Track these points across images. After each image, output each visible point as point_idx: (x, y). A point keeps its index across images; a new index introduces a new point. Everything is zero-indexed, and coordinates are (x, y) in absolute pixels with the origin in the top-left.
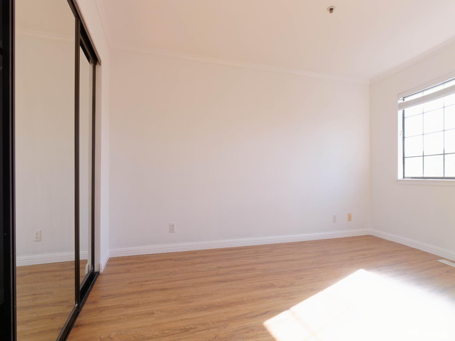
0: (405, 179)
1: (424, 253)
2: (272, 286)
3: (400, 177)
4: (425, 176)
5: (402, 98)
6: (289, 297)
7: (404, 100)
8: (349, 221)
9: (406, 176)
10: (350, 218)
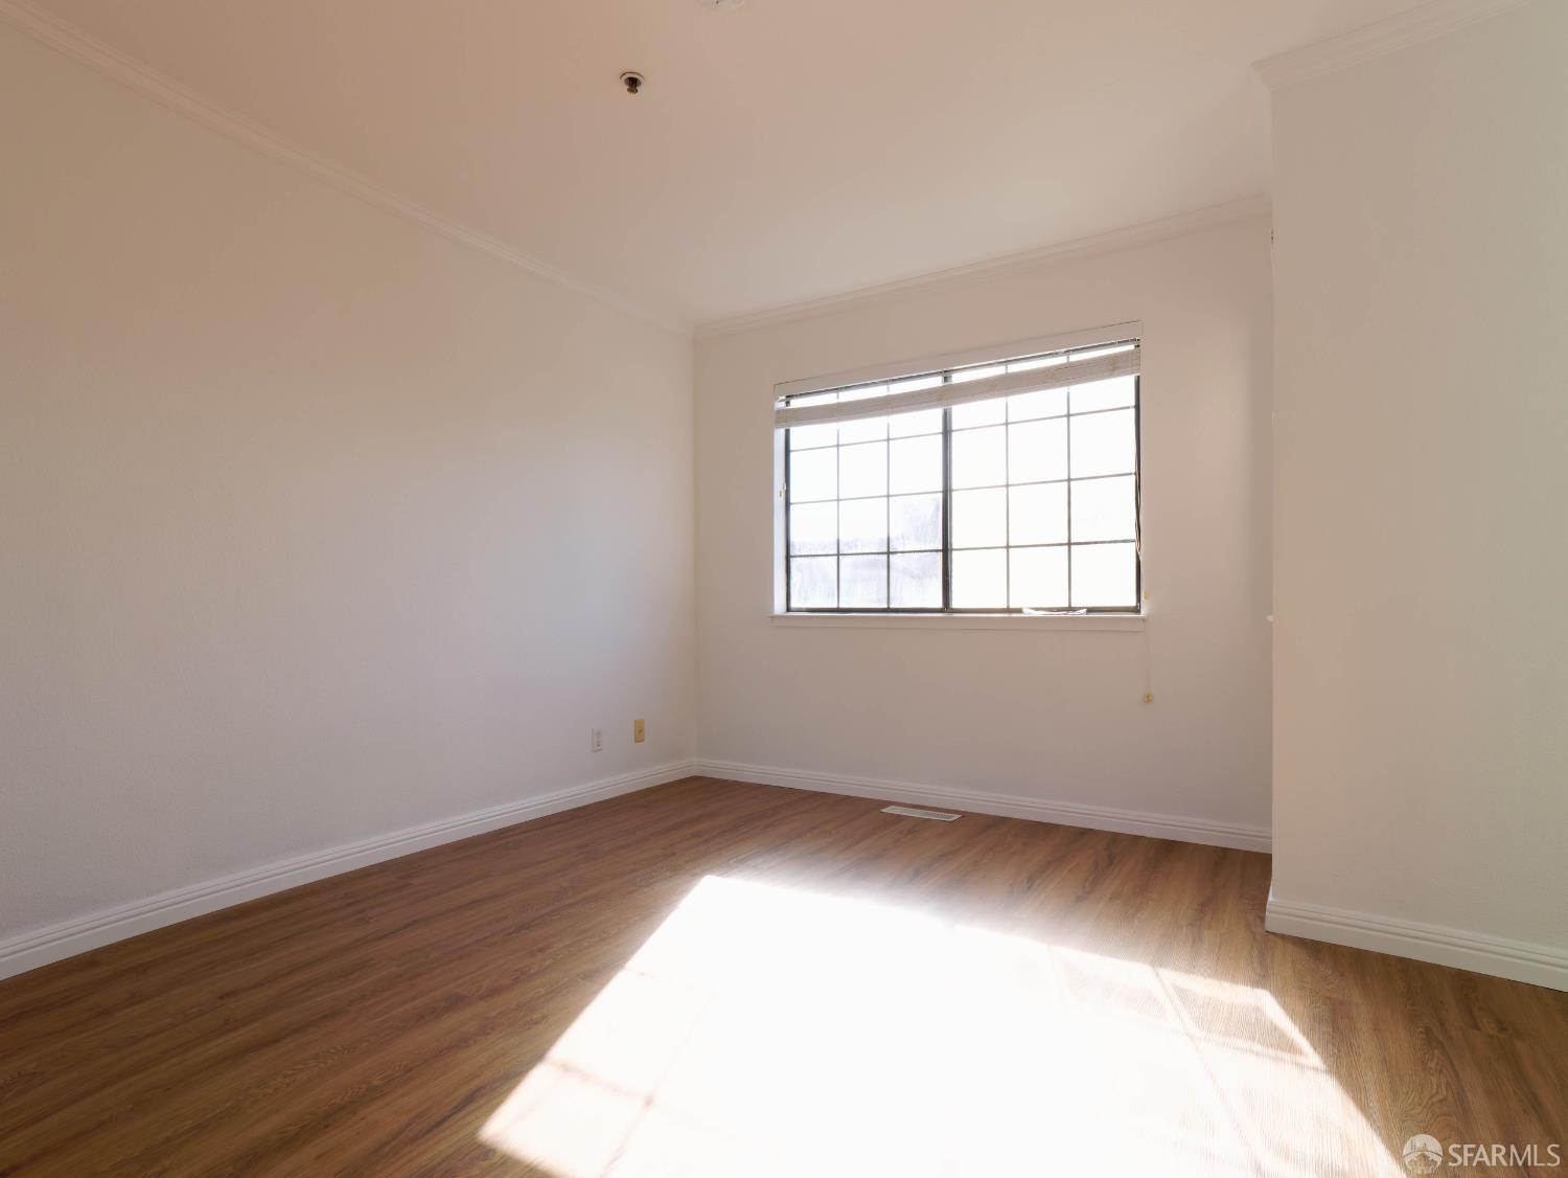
0: (790, 614)
1: (846, 799)
2: (455, 1002)
3: (779, 606)
4: (843, 605)
5: (783, 398)
6: (528, 1019)
7: (788, 403)
8: (637, 741)
9: (794, 604)
10: (639, 733)
